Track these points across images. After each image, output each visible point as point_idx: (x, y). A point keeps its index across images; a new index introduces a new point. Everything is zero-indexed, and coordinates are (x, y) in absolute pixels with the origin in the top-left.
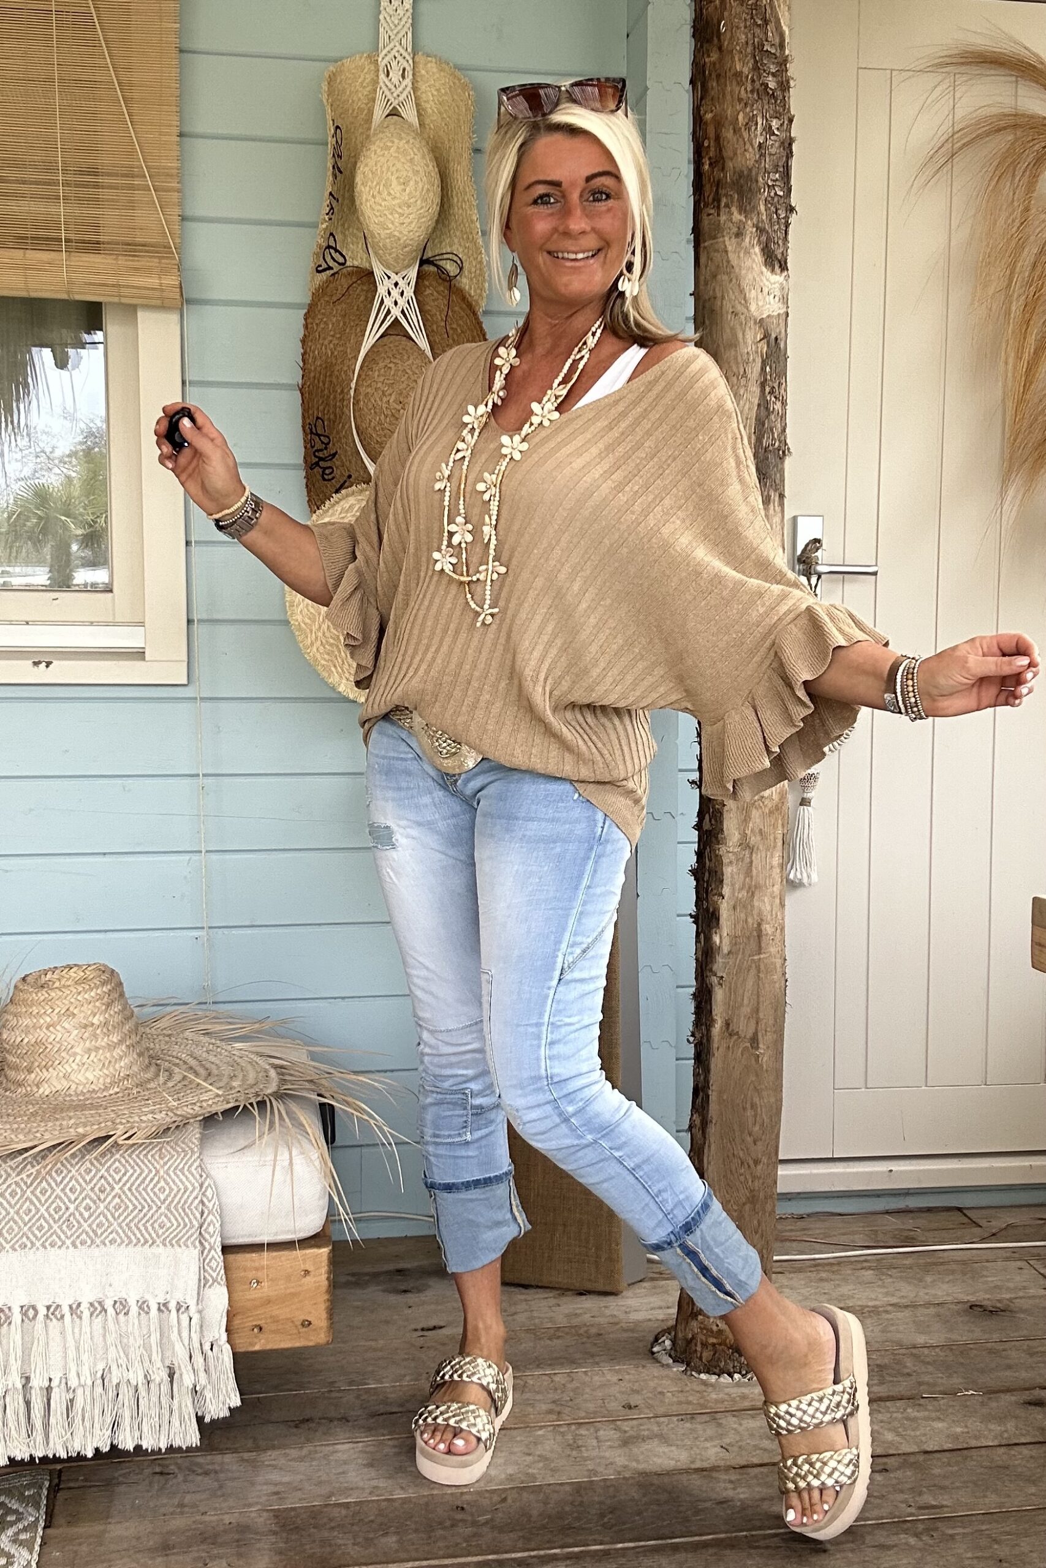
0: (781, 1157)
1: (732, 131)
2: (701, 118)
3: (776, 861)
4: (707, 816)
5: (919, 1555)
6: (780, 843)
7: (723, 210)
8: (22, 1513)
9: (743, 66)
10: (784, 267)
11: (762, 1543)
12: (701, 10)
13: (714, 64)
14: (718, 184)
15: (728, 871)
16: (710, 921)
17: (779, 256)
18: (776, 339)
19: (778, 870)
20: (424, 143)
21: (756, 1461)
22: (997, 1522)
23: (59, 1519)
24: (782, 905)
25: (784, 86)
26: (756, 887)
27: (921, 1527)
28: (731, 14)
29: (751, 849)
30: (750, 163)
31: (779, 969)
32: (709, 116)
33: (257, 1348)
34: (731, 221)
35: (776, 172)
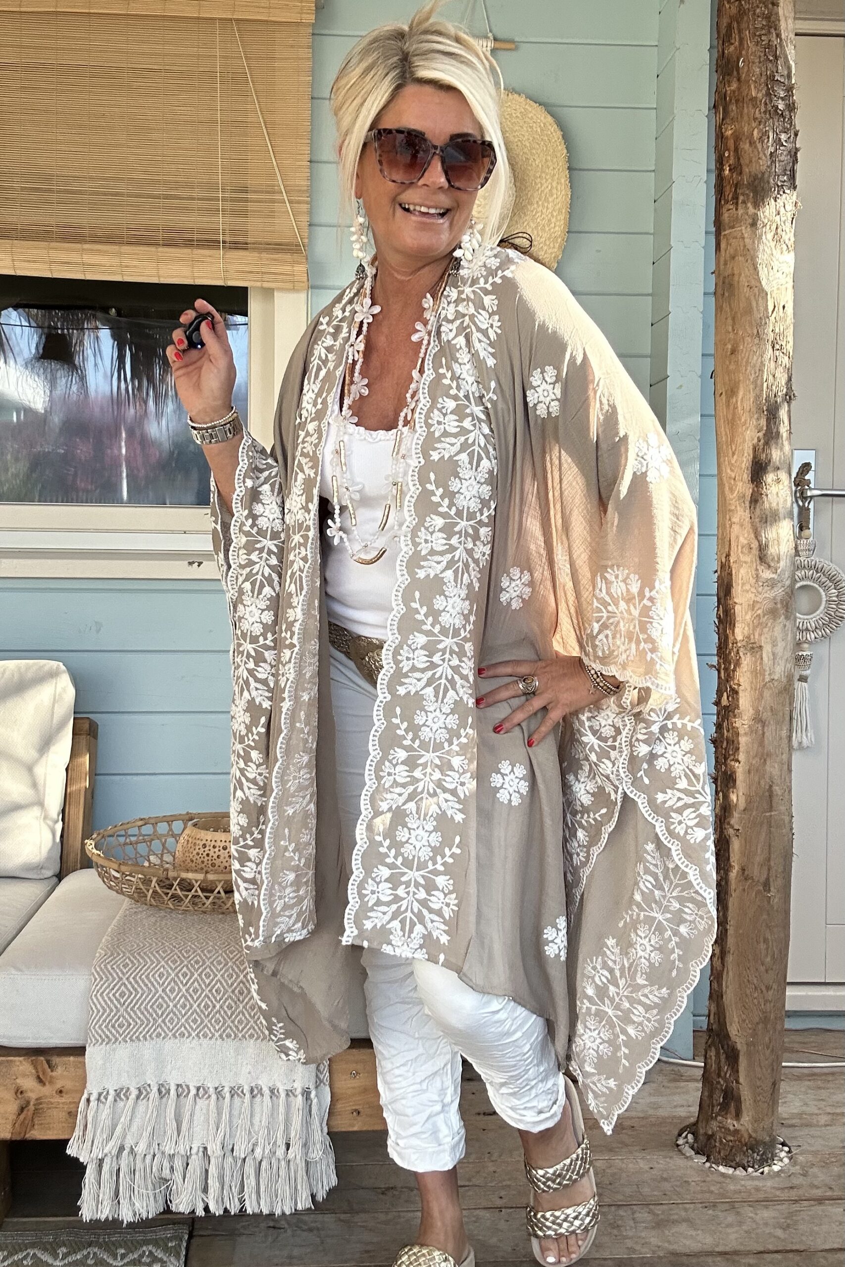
0: (788, 980)
1: (748, 145)
2: (722, 133)
3: (784, 733)
4: (725, 694)
6: (788, 718)
7: (740, 206)
8: (166, 1262)
9: (757, 92)
10: (790, 250)
12: (723, 50)
13: (734, 92)
15: (743, 740)
16: (729, 782)
17: (786, 242)
18: (784, 308)
19: (786, 741)
21: (771, 1247)
24: (790, 770)
25: (791, 107)
26: (767, 755)
28: (748, 53)
29: (764, 724)
30: (763, 168)
31: (786, 822)
32: (729, 133)
33: (355, 1129)
34: (747, 214)
35: (785, 174)
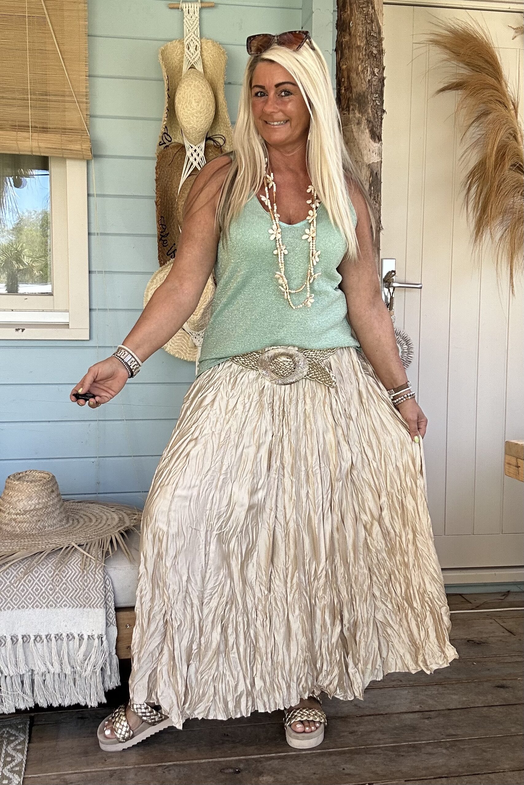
1: (355, 75)
2: (340, 68)
5: (447, 758)
7: (351, 112)
8: (17, 736)
9: (361, 43)
10: (380, 139)
11: (372, 752)
12: (341, 16)
13: (347, 42)
14: (349, 99)
17: (378, 134)
18: (376, 173)
20: (207, 82)
21: (368, 713)
22: (484, 742)
23: (34, 739)
25: (381, 52)
27: (448, 745)
28: (355, 18)
30: (364, 89)
32: (344, 67)
34: (355, 117)
35: (376, 94)
